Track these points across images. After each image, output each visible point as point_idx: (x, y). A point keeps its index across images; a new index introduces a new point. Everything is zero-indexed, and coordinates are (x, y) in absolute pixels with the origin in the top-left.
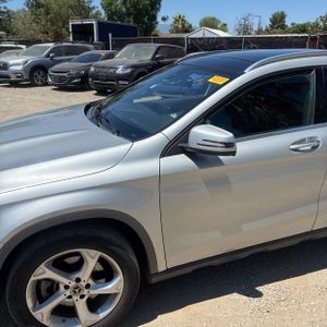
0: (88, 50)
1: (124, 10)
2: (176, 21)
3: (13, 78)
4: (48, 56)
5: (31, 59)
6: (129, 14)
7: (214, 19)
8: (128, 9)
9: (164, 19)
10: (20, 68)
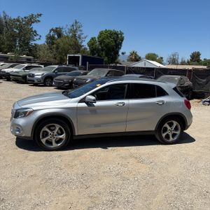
0: (75, 70)
1: (100, 47)
2: (132, 54)
3: (36, 82)
4: (54, 72)
5: (45, 73)
6: (103, 50)
7: (154, 54)
8: (102, 47)
9: (123, 53)
10: (40, 77)
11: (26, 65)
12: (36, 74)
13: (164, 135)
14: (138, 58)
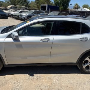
1: (60, 2)
2: (75, 5)
4: (32, 14)
5: (28, 14)
6: (61, 3)
7: (87, 5)
8: (61, 2)
9: (71, 5)
10: (25, 16)
11: (21, 10)
12: (23, 15)
13: (84, 66)
14: (78, 7)
